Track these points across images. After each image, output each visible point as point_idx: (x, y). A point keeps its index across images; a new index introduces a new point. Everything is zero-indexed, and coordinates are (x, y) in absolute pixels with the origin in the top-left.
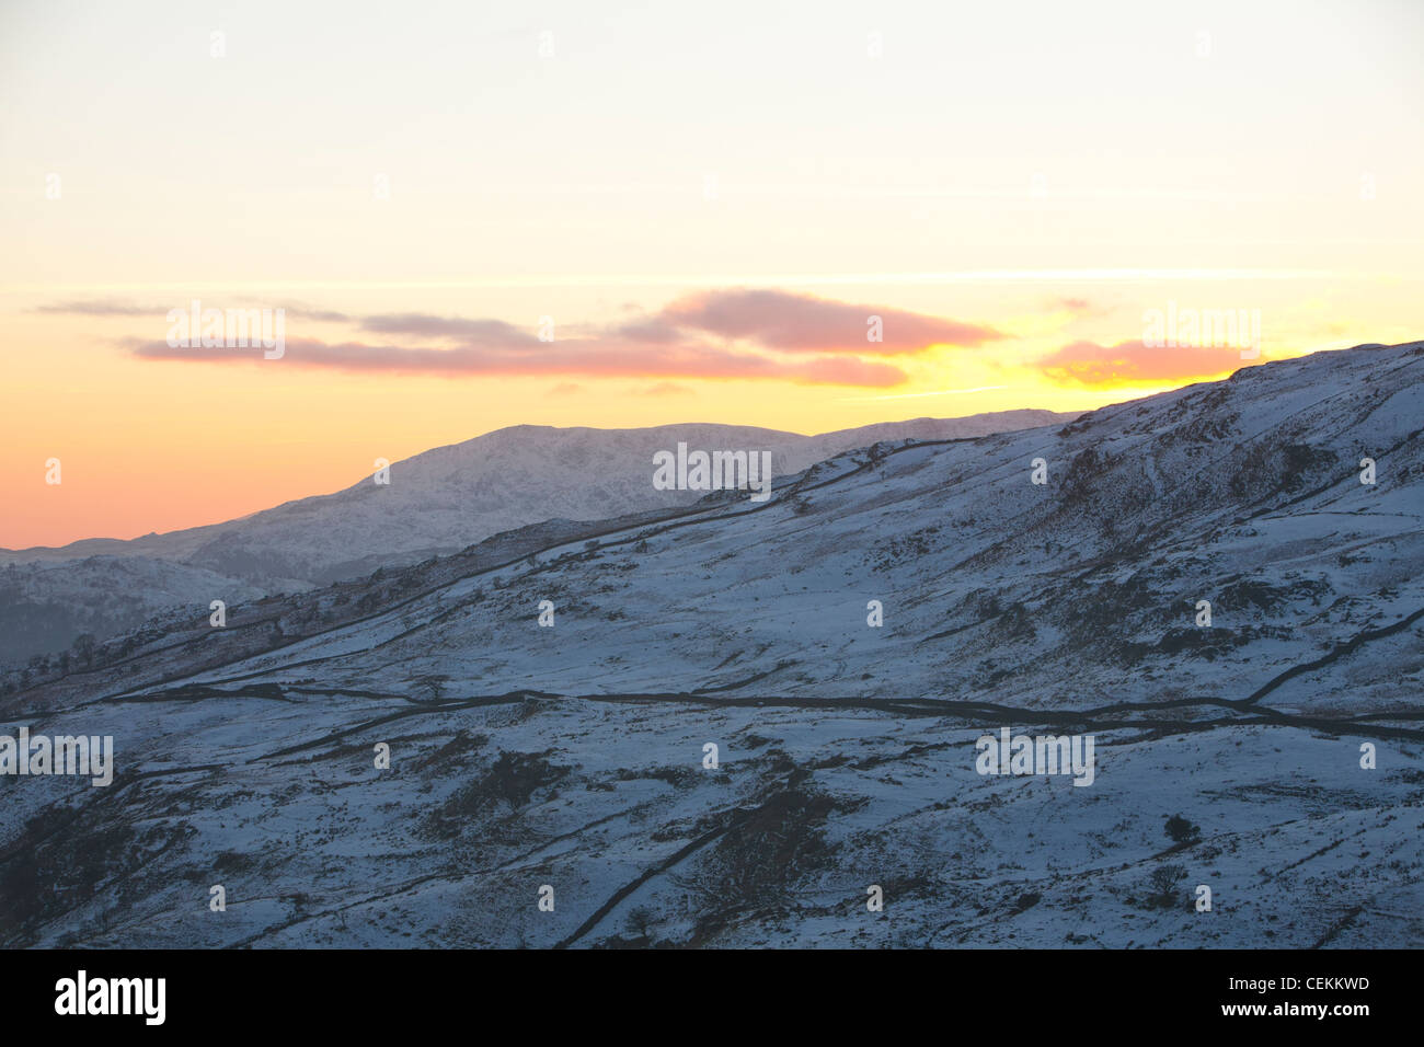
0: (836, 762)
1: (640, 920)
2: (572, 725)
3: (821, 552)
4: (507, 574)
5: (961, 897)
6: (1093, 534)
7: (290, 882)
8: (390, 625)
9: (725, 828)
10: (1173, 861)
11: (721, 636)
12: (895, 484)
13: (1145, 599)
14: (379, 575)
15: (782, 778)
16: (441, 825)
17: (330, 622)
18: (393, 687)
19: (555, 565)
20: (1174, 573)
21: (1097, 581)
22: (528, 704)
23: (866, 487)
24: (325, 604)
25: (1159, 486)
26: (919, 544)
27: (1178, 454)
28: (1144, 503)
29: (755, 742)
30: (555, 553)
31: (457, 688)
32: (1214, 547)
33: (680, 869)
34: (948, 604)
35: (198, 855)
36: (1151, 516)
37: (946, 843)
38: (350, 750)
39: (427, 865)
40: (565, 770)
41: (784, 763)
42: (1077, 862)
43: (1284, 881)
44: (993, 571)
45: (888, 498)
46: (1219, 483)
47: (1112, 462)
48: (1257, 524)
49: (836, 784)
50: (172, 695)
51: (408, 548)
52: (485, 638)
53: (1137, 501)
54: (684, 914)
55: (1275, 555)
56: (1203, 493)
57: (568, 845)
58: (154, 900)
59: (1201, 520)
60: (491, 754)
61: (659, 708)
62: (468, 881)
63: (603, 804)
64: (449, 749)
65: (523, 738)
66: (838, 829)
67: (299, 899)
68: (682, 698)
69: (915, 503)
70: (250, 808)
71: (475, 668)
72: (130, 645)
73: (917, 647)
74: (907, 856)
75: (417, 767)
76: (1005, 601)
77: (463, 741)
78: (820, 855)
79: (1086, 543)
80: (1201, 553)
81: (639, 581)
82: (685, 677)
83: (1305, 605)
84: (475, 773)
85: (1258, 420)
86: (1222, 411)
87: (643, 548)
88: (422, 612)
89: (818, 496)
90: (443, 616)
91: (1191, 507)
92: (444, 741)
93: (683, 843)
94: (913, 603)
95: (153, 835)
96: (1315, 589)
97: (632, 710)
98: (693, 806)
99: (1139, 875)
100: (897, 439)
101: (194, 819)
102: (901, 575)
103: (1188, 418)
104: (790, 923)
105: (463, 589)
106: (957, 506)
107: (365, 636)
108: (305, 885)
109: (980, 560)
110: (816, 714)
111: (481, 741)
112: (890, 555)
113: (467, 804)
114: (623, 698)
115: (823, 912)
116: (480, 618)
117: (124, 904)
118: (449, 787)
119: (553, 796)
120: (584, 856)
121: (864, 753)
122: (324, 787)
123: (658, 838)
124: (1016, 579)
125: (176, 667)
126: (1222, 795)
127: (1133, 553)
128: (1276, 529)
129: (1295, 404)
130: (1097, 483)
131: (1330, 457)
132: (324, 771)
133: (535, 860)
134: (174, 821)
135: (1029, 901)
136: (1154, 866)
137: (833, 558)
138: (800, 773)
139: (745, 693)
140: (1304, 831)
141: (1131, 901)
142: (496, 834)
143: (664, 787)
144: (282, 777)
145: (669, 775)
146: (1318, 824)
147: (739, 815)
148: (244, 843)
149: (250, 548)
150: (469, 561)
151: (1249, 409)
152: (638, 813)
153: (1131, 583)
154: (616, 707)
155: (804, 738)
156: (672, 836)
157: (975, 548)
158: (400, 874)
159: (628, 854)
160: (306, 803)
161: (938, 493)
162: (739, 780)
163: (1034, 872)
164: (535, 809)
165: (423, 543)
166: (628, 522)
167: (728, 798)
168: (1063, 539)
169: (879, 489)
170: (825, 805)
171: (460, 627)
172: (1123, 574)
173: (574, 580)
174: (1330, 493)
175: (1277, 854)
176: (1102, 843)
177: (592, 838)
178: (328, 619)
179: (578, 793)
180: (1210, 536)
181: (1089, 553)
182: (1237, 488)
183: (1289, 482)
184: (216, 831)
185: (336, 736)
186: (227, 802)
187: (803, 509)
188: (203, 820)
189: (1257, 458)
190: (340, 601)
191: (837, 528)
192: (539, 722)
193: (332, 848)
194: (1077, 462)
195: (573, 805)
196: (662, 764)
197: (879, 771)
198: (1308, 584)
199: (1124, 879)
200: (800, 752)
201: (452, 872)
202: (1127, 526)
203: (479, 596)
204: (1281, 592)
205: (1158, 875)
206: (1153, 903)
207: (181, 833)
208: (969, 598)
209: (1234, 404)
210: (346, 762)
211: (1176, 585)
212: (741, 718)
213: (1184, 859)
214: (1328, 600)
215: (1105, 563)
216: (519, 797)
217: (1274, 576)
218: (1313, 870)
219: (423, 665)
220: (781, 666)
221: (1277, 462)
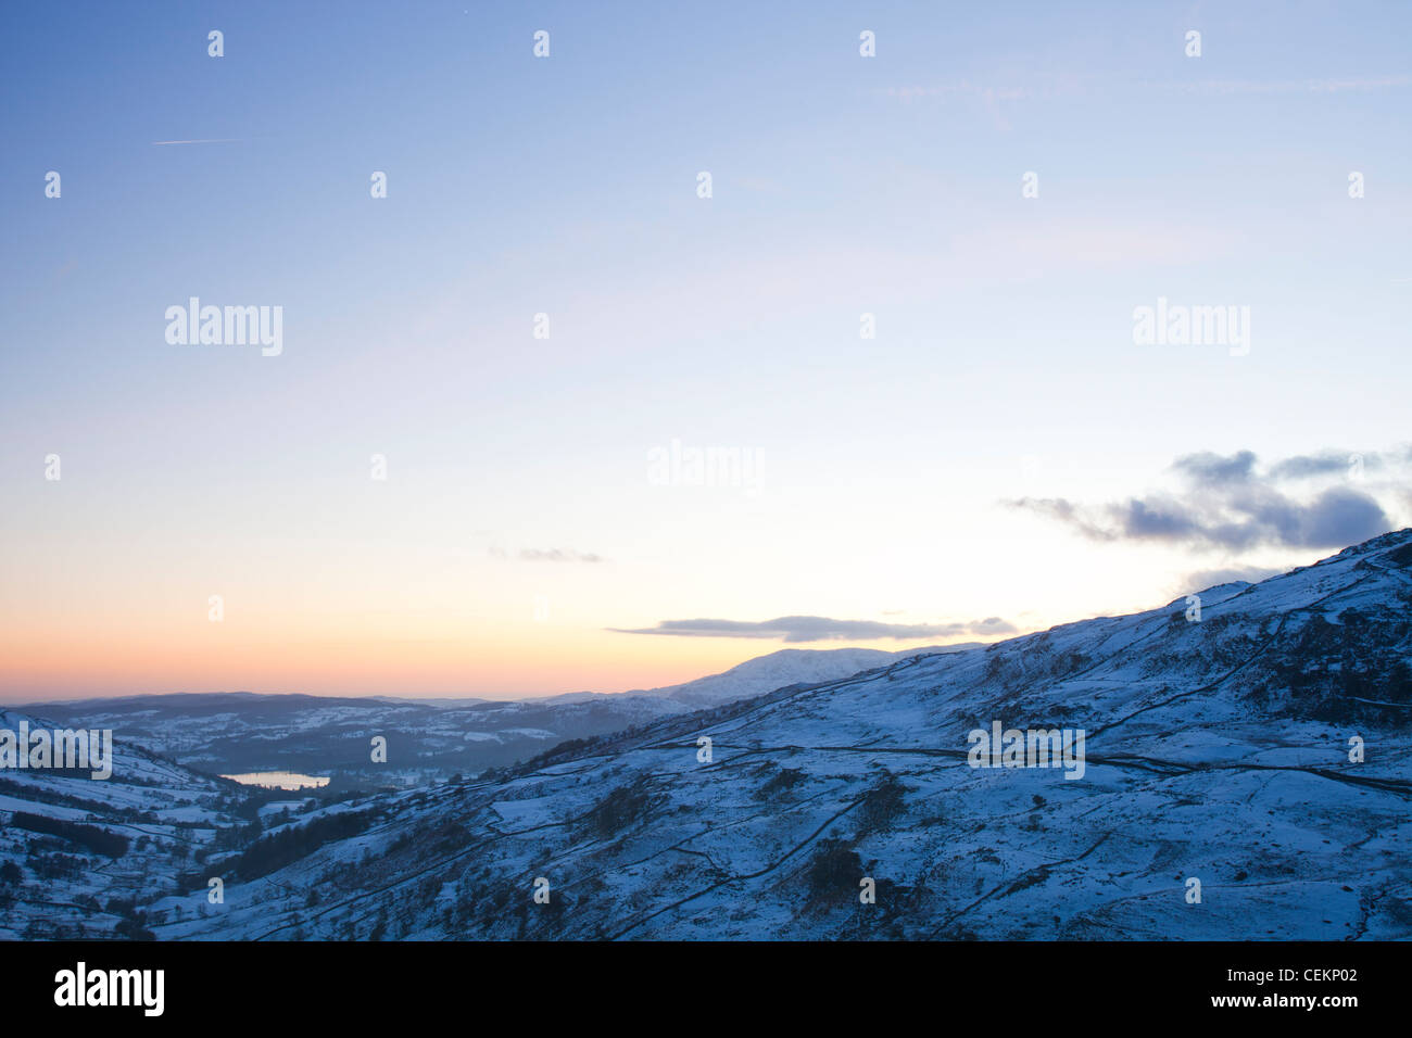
0: (907, 773)
1: (835, 832)
2: (808, 759)
3: (899, 695)
4: (784, 703)
5: (956, 826)
6: (1000, 688)
7: (706, 816)
8: (742, 722)
9: (867, 798)
10: (1037, 813)
11: (863, 726)
12: (925, 669)
13: (1021, 712)
14: (738, 703)
15: (887, 779)
16: (761, 796)
17: (719, 720)
18: (743, 744)
19: (801, 700)
20: (1031, 703)
21: (1002, 705)
22: (793, 751)
23: (915, 671)
24: (718, 714)
25: (1024, 670)
26: (935, 692)
27: (1030, 659)
28: (1019, 676)
29: (876, 765)
30: (801, 695)
31: (767, 744)
32: (1046, 693)
33: (849, 813)
34: (946, 714)
35: (673, 806)
36: (1022, 681)
37: (949, 804)
38: (728, 767)
39: (756, 811)
40: (807, 775)
41: (887, 773)
42: (1000, 812)
43: (1081, 821)
44: (963, 702)
45: (923, 675)
46: (1047, 668)
47: (1006, 661)
48: (1062, 684)
49: (907, 781)
50: (663, 747)
51: (747, 693)
52: (776, 726)
53: (1016, 676)
54: (851, 831)
55: (1070, 696)
56: (1041, 673)
57: (808, 804)
58: (656, 823)
59: (1040, 682)
60: (779, 769)
61: (840, 753)
62: (771, 817)
63: (820, 788)
64: (763, 767)
65: (790, 763)
66: (908, 798)
67: (709, 823)
68: (849, 749)
69: (933, 677)
70: (691, 789)
71: (773, 737)
72: (648, 728)
73: (936, 730)
74: (935, 809)
75: (752, 774)
76: (968, 713)
77: (769, 764)
78: (902, 809)
79: (997, 691)
80: (1041, 695)
81: (832, 705)
82: (849, 741)
83: (1082, 715)
84: (773, 776)
85: (1061, 646)
86: (1047, 642)
87: (833, 693)
88: (753, 717)
89: (897, 674)
90: (761, 718)
91: (1037, 678)
92: (762, 764)
93: (851, 803)
94: (933, 714)
95: (656, 798)
96: (1086, 709)
97: (831, 753)
98: (854, 789)
99: (1024, 817)
100: (926, 653)
101: (671, 793)
102: (928, 704)
103: (1034, 645)
104: (891, 834)
105: (768, 708)
106: (949, 678)
107: (732, 726)
108: (711, 818)
109: (958, 698)
110: (899, 755)
111: (775, 764)
112: (924, 696)
113: (770, 788)
114: (827, 749)
115: (904, 830)
116: (774, 719)
117: (645, 824)
118: (763, 782)
119: (802, 785)
120: (814, 808)
121: (917, 770)
122: (718, 781)
123: (841, 801)
124: (972, 704)
125: (664, 736)
126: (1055, 787)
127: (1015, 695)
128: (1070, 686)
129: (1075, 639)
130: (1000, 669)
131: (1089, 659)
132: (718, 775)
133: (796, 809)
134: (663, 793)
135: (982, 828)
136: (1029, 814)
137: (903, 697)
138: (893, 777)
139: (872, 747)
140: (1086, 802)
141: (1021, 828)
142: (782, 799)
143: (843, 782)
144: (702, 777)
145: (845, 777)
146: (1092, 799)
147: (871, 793)
148: (689, 802)
149: (692, 693)
150: (770, 698)
151: (1057, 641)
152: (834, 792)
153: (1015, 706)
154: (824, 752)
155: (895, 764)
156: (847, 800)
157: (956, 693)
158: (746, 814)
159: (831, 807)
160: (711, 787)
161: (941, 673)
162: (871, 780)
163: (983, 816)
164: (795, 790)
165: (753, 692)
166: (827, 684)
167: (866, 786)
168: (989, 690)
169: (919, 671)
170: (903, 789)
171: (768, 722)
172: (1012, 703)
173: (808, 705)
174: (1089, 673)
175: (1077, 810)
176: (1009, 805)
177: (816, 801)
178: (719, 719)
179: (811, 784)
180: (1045, 689)
181: (999, 695)
182: (1054, 671)
183: (1074, 669)
184: (679, 797)
185: (723, 762)
186: (682, 786)
187: (892, 679)
188: (675, 793)
189: (1061, 659)
190: (724, 712)
191: (904, 686)
192: (796, 757)
193: (721, 804)
194: (993, 661)
195: (809, 789)
196: (842, 773)
197: (923, 777)
198: (1083, 707)
199: (1018, 819)
200: (893, 769)
201: (765, 814)
202: (1013, 685)
203: (774, 711)
204: (1073, 709)
205: (1031, 817)
206: (1029, 829)
207: (666, 798)
208: (954, 712)
209: (1051, 640)
210: (726, 772)
211: (1032, 707)
212: (871, 756)
213: (1040, 812)
214: (1091, 713)
215: (1005, 699)
216: (789, 786)
217: (1070, 704)
218: (1092, 817)
219: (754, 736)
220: (885, 737)
221: (1069, 661)
